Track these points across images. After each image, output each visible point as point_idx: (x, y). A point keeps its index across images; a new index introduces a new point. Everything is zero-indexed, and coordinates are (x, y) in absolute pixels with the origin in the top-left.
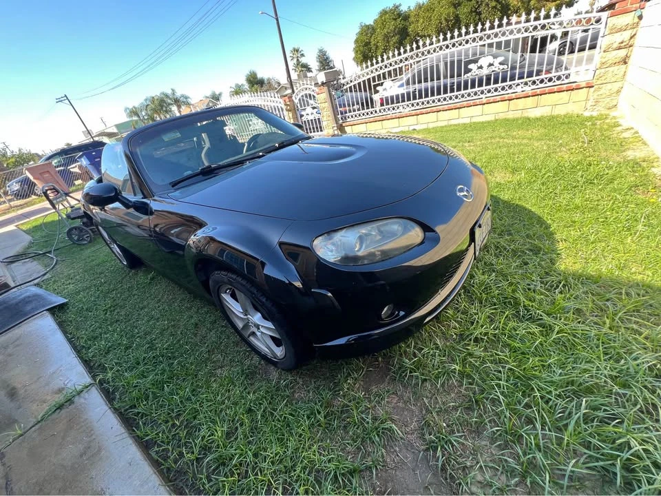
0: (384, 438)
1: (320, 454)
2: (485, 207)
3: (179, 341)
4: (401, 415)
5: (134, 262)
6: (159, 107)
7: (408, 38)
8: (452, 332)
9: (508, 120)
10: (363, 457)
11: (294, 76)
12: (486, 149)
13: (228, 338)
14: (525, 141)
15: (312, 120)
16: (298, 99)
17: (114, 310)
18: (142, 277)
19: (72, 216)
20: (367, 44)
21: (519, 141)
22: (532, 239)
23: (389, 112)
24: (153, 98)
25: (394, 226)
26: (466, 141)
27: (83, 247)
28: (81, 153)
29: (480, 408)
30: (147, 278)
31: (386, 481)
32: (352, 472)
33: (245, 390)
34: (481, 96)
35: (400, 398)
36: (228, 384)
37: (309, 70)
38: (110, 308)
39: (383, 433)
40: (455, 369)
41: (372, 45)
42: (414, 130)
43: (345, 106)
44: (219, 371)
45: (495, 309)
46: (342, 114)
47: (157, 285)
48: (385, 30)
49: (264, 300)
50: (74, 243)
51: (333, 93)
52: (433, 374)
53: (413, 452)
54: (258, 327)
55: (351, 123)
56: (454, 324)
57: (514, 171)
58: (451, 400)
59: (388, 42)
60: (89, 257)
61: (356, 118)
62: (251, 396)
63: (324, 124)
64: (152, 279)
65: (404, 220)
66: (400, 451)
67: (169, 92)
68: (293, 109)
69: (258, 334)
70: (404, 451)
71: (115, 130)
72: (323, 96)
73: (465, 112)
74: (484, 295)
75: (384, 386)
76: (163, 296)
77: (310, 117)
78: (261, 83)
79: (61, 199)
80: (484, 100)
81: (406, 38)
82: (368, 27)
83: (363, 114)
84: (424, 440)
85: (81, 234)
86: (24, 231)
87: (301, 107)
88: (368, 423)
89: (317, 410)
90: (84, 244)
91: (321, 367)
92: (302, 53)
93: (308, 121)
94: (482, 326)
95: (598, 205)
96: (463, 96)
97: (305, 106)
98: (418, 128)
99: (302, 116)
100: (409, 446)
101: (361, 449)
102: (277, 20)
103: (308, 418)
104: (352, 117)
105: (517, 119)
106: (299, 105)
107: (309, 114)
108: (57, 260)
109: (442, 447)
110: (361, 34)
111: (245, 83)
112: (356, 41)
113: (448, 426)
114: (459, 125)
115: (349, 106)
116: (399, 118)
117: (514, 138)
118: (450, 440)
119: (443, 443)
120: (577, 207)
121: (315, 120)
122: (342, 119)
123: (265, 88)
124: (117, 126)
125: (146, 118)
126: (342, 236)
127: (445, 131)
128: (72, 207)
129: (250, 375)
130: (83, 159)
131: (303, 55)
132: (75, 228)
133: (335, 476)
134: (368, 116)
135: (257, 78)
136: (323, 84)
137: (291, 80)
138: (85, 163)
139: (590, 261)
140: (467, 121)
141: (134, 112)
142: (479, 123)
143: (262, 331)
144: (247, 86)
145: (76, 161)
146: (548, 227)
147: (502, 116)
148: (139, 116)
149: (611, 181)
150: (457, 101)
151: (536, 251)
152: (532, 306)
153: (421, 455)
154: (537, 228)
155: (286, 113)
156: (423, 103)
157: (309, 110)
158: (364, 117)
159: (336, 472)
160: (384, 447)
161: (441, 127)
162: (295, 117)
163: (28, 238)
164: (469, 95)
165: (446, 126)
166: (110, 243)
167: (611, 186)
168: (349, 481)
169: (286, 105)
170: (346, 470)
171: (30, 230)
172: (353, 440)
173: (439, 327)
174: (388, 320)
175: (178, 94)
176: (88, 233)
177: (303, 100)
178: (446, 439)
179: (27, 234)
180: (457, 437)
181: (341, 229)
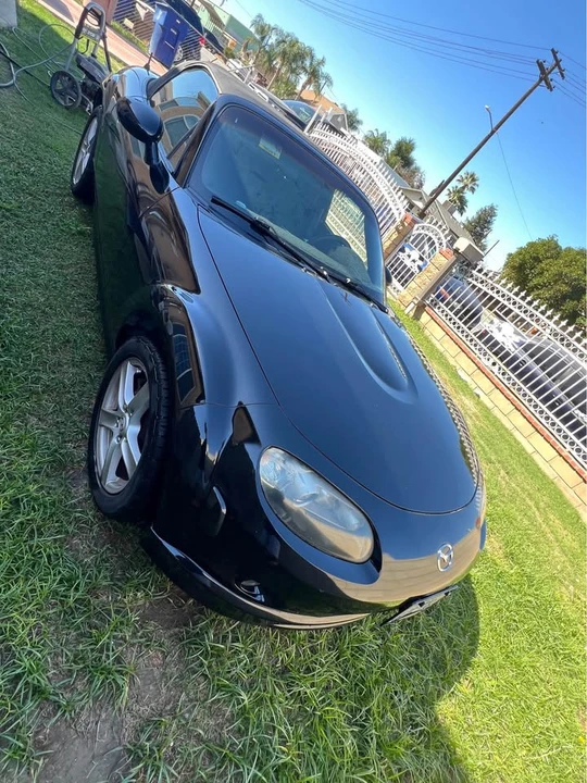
0: (104, 690)
1: (30, 634)
2: (447, 588)
3: (32, 337)
4: (145, 685)
5: (85, 192)
6: (291, 57)
7: (575, 302)
8: (282, 656)
9: (562, 496)
10: (65, 687)
11: (443, 198)
12: (513, 501)
13: (81, 396)
14: (551, 537)
15: (405, 266)
16: (418, 232)
17: (7, 218)
18: (73, 217)
19: (83, 65)
20: (537, 260)
21: (547, 530)
22: (449, 646)
23: (477, 352)
24: (297, 42)
25: (354, 518)
26: (505, 468)
27: (53, 104)
28: (167, 5)
29: (220, 767)
30: (77, 226)
31: (58, 738)
32: (37, 691)
33: (36, 473)
34: (567, 446)
35: (165, 665)
36: (27, 447)
37: (462, 210)
38: (7, 210)
39: (110, 683)
40: (243, 700)
41: (539, 267)
42: (478, 396)
43: (450, 293)
44: (33, 420)
45: (342, 680)
46: (438, 297)
47: (77, 246)
48: (566, 270)
49: (161, 434)
50: (50, 88)
51: (454, 270)
52: (219, 680)
53: (114, 738)
54: (122, 435)
55: (435, 316)
56: (292, 648)
57: (510, 556)
58: (205, 726)
59: (556, 282)
60: (48, 125)
61: (444, 318)
62: (32, 488)
63: (412, 285)
64: (81, 233)
65: (368, 525)
66: (104, 721)
67: (318, 56)
68: (403, 234)
69: (115, 440)
70: (108, 725)
71: (225, 21)
72: (441, 260)
73: (538, 440)
74: (349, 652)
75: (163, 635)
76: (68, 267)
77: (408, 262)
78: (407, 162)
79: (93, 35)
80: (565, 453)
81: (573, 300)
82: (557, 246)
83: (454, 323)
84: (137, 738)
85: (69, 91)
86: (17, 6)
87: (412, 243)
88: (108, 657)
89: (78, 585)
90: (59, 103)
91: (130, 540)
92: (475, 187)
93: (402, 262)
94: (313, 685)
95: (536, 684)
96: (553, 424)
97: (416, 246)
98: (483, 398)
99: (402, 250)
100: (117, 726)
101: (71, 676)
102: (493, 133)
103: (61, 581)
104: (443, 312)
105: (569, 506)
106: (412, 238)
107: (410, 257)
108: (13, 85)
109: (146, 767)
110: (543, 243)
111: (394, 142)
112: (531, 245)
113: (173, 749)
114: (519, 443)
115: (454, 297)
116: (479, 368)
117: (546, 520)
118: (159, 768)
119: (150, 762)
120: (518, 666)
121: (409, 270)
122: (432, 301)
123: (403, 171)
124: (232, 19)
125: (267, 48)
126: (300, 475)
127: (500, 435)
128: (93, 55)
129: (59, 464)
130: (161, 12)
131: (473, 190)
132: (70, 78)
133: (18, 677)
134: (455, 330)
135: (409, 153)
136: (456, 251)
137: (435, 198)
138: (158, 18)
139: (470, 733)
140: (529, 450)
141: (263, 30)
142: (537, 465)
143: (121, 445)
144: (391, 148)
145: (153, 5)
146: (473, 653)
147: (561, 485)
148: (263, 38)
149: (573, 675)
150: (543, 421)
151: (440, 665)
152: (374, 719)
153: (118, 749)
154: (464, 642)
155: (393, 228)
156: (514, 384)
157: (415, 254)
158: (452, 326)
159: (24, 673)
160: (96, 699)
161: (502, 425)
162: (395, 244)
163: (13, 20)
164: (559, 430)
165: (506, 429)
166: (86, 147)
167: (568, 679)
168: (26, 697)
169: (402, 222)
170: (36, 682)
171: (25, 11)
172: (76, 656)
173: (276, 638)
174: (243, 590)
175: (324, 70)
176: (77, 98)
177: (423, 239)
178: (157, 763)
179: (18, 15)
180: (169, 771)
181: (307, 466)
